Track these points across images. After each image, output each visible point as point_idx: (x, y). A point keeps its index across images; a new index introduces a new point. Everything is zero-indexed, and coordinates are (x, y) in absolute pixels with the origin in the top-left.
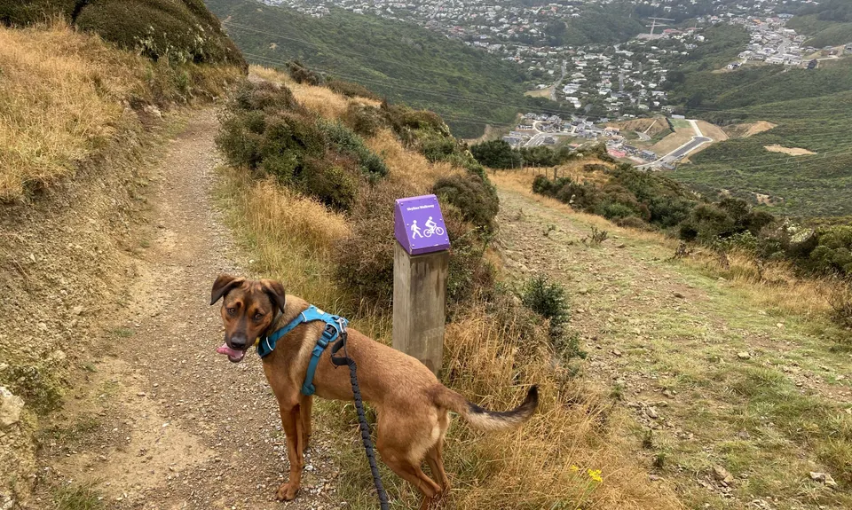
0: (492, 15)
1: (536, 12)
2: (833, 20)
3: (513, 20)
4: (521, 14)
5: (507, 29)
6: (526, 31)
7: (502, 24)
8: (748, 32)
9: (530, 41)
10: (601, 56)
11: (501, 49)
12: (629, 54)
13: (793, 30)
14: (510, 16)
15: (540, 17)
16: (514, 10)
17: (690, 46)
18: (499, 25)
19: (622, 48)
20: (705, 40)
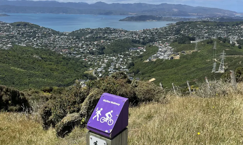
0: (80, 44)
1: (95, 43)
2: (182, 43)
3: (88, 46)
4: (90, 44)
5: (85, 49)
6: (91, 50)
7: (84, 48)
8: (158, 48)
9: (92, 53)
10: (114, 57)
11: (81, 57)
12: (122, 56)
13: (171, 47)
14: (87, 45)
15: (97, 45)
16: (88, 43)
17: (141, 53)
18: (82, 48)
19: (121, 55)
20: (146, 51)
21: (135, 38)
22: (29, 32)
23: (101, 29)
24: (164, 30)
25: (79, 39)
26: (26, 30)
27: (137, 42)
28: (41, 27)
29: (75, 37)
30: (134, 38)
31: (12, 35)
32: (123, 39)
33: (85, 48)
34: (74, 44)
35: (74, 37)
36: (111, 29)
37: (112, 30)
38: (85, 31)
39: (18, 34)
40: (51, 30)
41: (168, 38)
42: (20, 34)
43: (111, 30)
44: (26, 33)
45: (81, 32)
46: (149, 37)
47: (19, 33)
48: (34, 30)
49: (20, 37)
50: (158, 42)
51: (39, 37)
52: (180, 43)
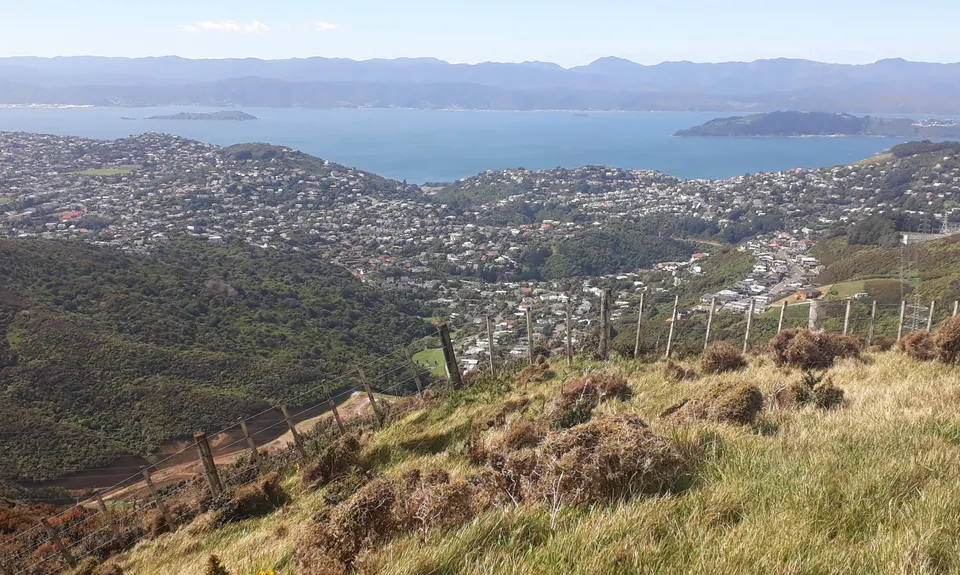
0: (454, 237)
1: (515, 232)
2: (866, 244)
3: (481, 244)
5: (468, 257)
6: (491, 260)
7: (465, 250)
9: (490, 273)
10: (562, 295)
12: (597, 292)
13: (814, 259)
14: (479, 240)
18: (458, 250)
19: (593, 284)
20: (701, 272)
21: (695, 214)
22: (270, 185)
23: (565, 175)
24: (835, 179)
25: (460, 213)
26: (263, 176)
27: (706, 232)
28: (326, 163)
29: (444, 206)
30: (694, 210)
31: (206, 196)
32: (646, 218)
33: (468, 253)
34: (434, 233)
35: (439, 207)
36: (608, 174)
37: (612, 178)
38: (504, 179)
39: (230, 190)
40: (361, 175)
41: (845, 214)
42: (238, 192)
43: (604, 178)
44: (259, 189)
45: (485, 182)
46: (758, 209)
47: (234, 187)
48: (294, 175)
49: (234, 204)
50: (795, 231)
51: (308, 202)
52: (856, 243)
